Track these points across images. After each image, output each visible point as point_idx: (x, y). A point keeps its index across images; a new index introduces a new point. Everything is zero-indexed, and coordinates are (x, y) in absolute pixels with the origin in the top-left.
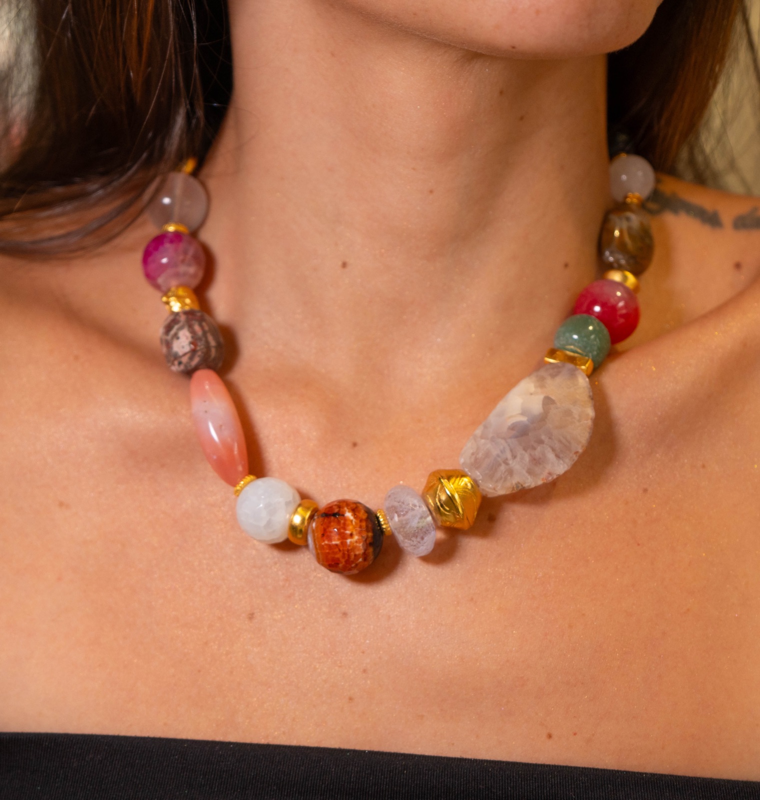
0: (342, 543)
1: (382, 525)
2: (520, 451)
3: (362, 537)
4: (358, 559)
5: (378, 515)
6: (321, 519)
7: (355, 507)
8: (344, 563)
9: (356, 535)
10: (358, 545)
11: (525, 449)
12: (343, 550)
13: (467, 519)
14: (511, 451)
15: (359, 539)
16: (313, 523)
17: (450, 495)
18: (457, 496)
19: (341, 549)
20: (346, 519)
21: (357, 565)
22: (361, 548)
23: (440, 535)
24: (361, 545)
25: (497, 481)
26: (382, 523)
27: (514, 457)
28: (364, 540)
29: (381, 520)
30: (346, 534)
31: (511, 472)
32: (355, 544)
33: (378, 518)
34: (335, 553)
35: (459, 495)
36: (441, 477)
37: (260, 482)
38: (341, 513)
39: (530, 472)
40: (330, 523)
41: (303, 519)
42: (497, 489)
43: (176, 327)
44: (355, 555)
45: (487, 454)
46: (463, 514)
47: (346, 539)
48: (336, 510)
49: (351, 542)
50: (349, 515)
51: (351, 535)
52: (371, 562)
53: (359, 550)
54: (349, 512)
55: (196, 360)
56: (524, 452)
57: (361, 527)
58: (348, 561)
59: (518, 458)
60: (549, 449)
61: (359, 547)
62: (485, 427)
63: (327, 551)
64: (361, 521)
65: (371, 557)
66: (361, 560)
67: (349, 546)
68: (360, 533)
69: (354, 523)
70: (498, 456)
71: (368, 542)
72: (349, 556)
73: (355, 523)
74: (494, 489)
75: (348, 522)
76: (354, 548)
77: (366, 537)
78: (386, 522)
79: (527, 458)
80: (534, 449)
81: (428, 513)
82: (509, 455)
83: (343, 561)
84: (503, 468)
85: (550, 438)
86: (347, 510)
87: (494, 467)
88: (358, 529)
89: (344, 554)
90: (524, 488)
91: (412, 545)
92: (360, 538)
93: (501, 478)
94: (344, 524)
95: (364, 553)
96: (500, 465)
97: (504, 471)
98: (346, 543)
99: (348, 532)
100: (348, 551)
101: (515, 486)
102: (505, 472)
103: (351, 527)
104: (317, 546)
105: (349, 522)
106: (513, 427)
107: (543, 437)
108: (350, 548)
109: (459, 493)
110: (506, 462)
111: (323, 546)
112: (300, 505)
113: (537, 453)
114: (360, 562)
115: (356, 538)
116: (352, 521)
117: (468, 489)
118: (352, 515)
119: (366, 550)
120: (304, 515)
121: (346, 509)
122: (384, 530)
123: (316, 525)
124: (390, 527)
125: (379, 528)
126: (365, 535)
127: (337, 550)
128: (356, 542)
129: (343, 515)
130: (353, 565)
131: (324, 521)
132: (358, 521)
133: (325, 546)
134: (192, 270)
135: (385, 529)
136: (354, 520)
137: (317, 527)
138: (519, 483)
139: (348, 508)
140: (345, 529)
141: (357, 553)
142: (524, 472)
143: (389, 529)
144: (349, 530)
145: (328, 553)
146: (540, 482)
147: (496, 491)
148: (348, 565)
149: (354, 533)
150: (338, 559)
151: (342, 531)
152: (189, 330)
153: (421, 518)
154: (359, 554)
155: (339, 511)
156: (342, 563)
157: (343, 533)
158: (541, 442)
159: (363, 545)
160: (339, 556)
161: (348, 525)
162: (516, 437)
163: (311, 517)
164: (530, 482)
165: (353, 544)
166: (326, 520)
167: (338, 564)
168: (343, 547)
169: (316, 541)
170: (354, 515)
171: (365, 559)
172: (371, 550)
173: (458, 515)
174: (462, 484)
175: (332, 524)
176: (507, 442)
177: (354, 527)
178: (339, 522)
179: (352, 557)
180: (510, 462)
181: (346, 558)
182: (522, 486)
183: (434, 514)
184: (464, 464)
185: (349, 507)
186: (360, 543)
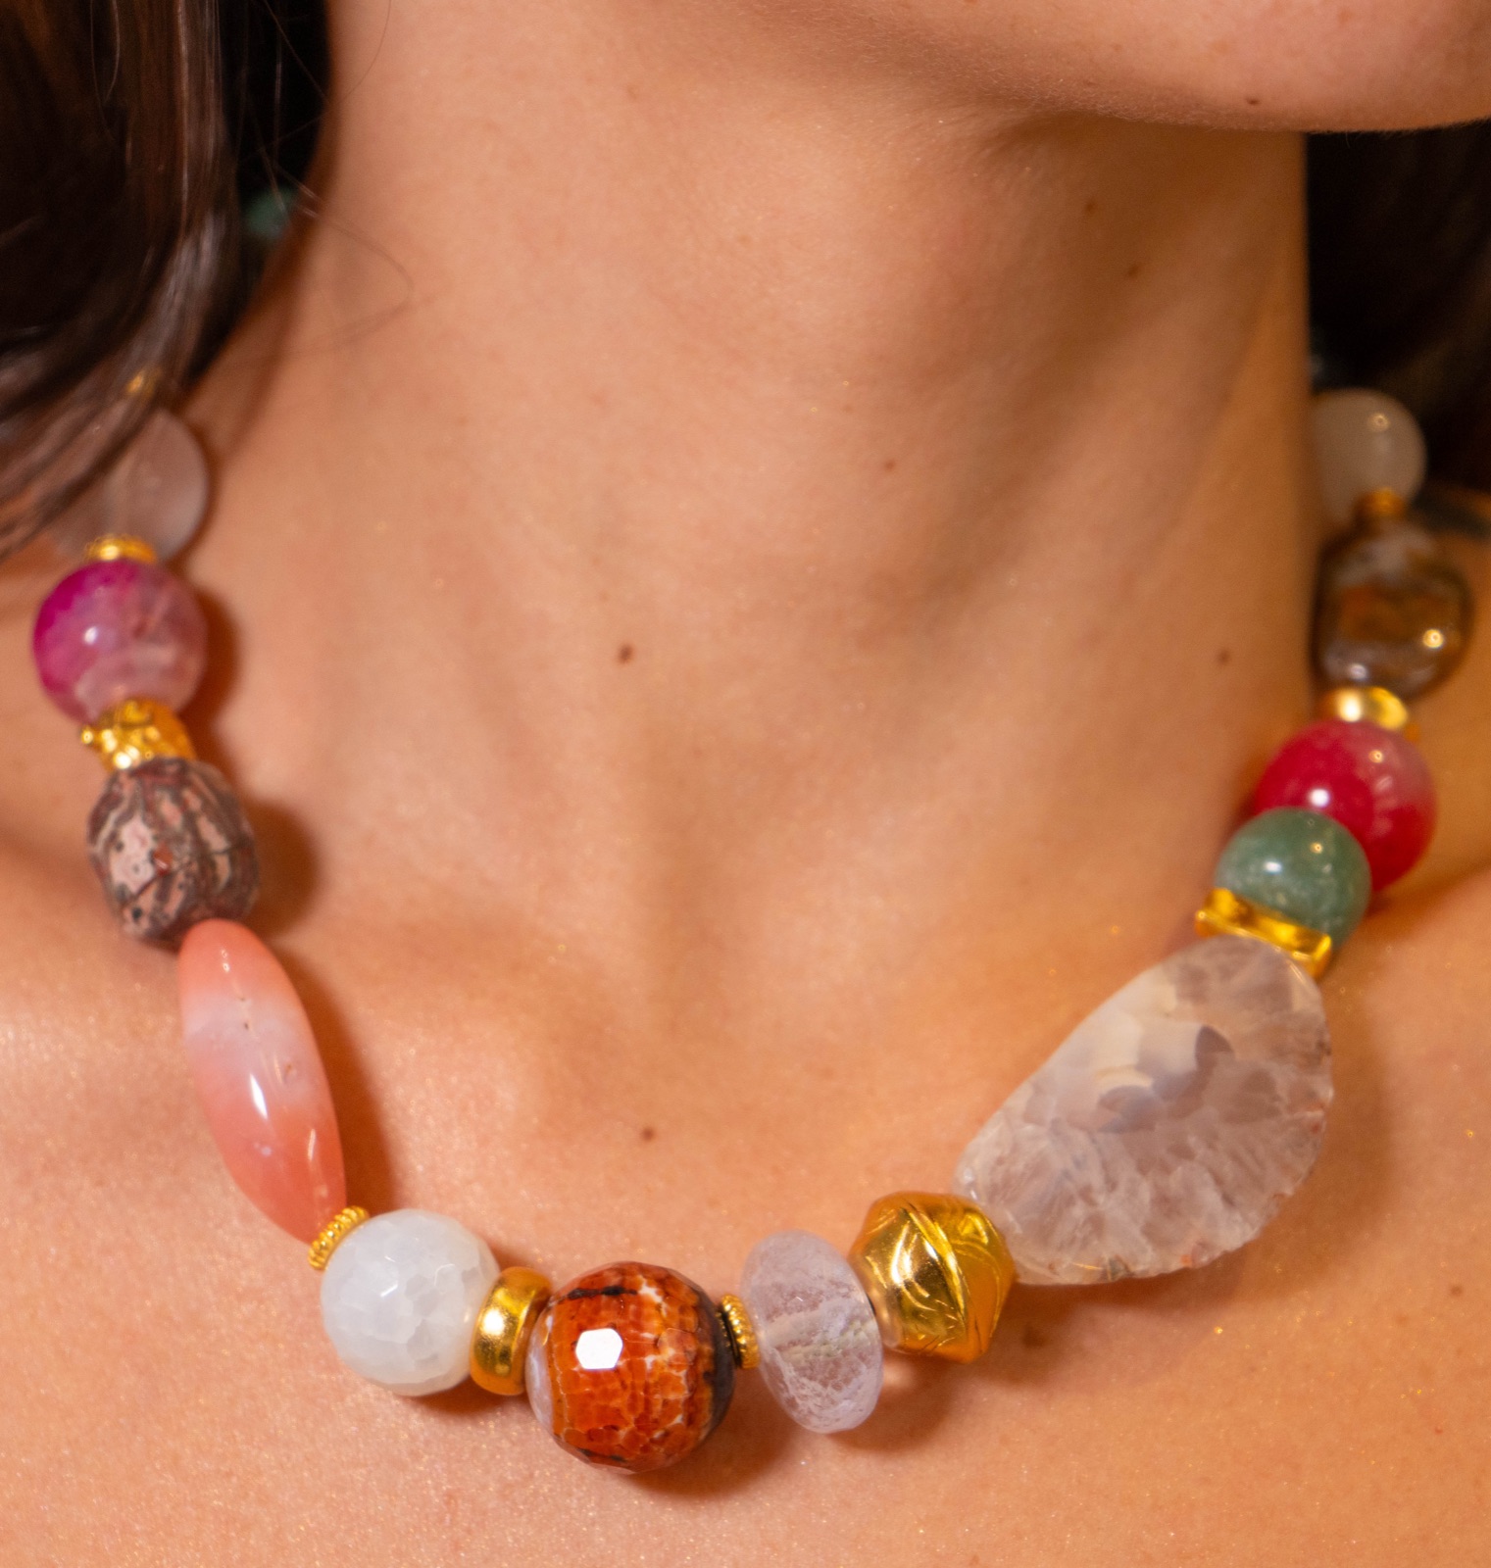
0: (630, 1365)
1: (736, 1336)
2: (1126, 1172)
3: (685, 1351)
4: (671, 1417)
5: (727, 1308)
6: (569, 1304)
7: (666, 1281)
8: (632, 1425)
9: (671, 1345)
10: (674, 1372)
11: (1142, 1169)
12: (633, 1386)
13: (977, 1328)
14: (1105, 1166)
15: (677, 1359)
16: (545, 1317)
17: (934, 1256)
18: (952, 1262)
19: (628, 1382)
20: (641, 1303)
21: (667, 1434)
22: (683, 1382)
23: (894, 1376)
24: (682, 1373)
25: (1060, 1248)
26: (738, 1331)
27: (1112, 1185)
28: (690, 1358)
29: (735, 1322)
30: (643, 1339)
31: (1097, 1224)
32: (666, 1370)
33: (725, 1317)
34: (609, 1395)
35: (958, 1257)
36: (907, 1207)
37: (384, 1223)
38: (627, 1287)
39: (1150, 1231)
40: (597, 1311)
41: (512, 1320)
42: (1058, 1269)
43: (113, 816)
44: (666, 1403)
45: (1038, 1169)
46: (965, 1310)
47: (643, 1354)
48: (614, 1281)
49: (655, 1363)
50: (649, 1292)
51: (656, 1346)
52: (703, 1434)
53: (676, 1388)
54: (649, 1285)
55: (176, 901)
56: (1138, 1176)
57: (682, 1325)
58: (644, 1423)
59: (1121, 1191)
60: (1207, 1176)
61: (679, 1378)
62: (1038, 1090)
63: (587, 1389)
64: (682, 1310)
65: (706, 1416)
66: (678, 1419)
67: (651, 1374)
68: (680, 1342)
69: (664, 1313)
70: (1067, 1175)
71: (700, 1369)
72: (648, 1403)
73: (669, 1313)
74: (1051, 1267)
75: (647, 1311)
76: (665, 1381)
77: (694, 1354)
78: (750, 1329)
79: (1146, 1193)
80: (1167, 1170)
81: (871, 1309)
82: (1096, 1178)
83: (631, 1418)
84: (1079, 1211)
85: (1211, 1146)
86: (645, 1281)
87: (1053, 1208)
88: (677, 1331)
89: (634, 1397)
90: (1133, 1274)
91: (819, 1395)
92: (681, 1354)
93: (1073, 1241)
94: (638, 1314)
95: (690, 1402)
96: (1070, 1202)
97: (1081, 1223)
98: (643, 1364)
99: (648, 1336)
100: (646, 1388)
101: (1109, 1268)
102: (1085, 1223)
103: (656, 1323)
104: (558, 1379)
105: (653, 1311)
106: (1109, 1102)
107: (1192, 1140)
108: (651, 1381)
109: (959, 1252)
110: (1086, 1194)
111: (575, 1373)
112: (501, 1283)
113: (1174, 1182)
114: (677, 1426)
115: (669, 1352)
116: (658, 1307)
117: (982, 1245)
118: (658, 1293)
119: (693, 1390)
120: (514, 1311)
121: (640, 1277)
122: (743, 1351)
123: (554, 1321)
124: (756, 1342)
125: (729, 1344)
126: (692, 1348)
127: (617, 1385)
128: (671, 1365)
129: (634, 1292)
130: (657, 1435)
131: (579, 1307)
132: (675, 1310)
133: (581, 1376)
134: (162, 654)
135: (745, 1347)
136: (664, 1306)
137: (557, 1327)
138: (1118, 1259)
139: (645, 1277)
140: (640, 1328)
141: (672, 1397)
142: (1136, 1231)
143: (755, 1348)
144: (650, 1332)
145: (591, 1395)
146: (1175, 1265)
147: (1055, 1273)
148: (642, 1434)
149: (665, 1337)
150: (618, 1411)
151: (632, 1331)
152: (144, 820)
153: (850, 1320)
154: (677, 1402)
155: (623, 1281)
156: (627, 1424)
157: (636, 1338)
158: (1183, 1153)
159: (687, 1376)
160: (619, 1402)
161: (649, 1318)
162: (1119, 1129)
163: (540, 1307)
164: (1147, 1262)
165: (663, 1368)
166: (584, 1306)
167: (616, 1428)
168: (633, 1378)
169: (555, 1363)
170: (666, 1295)
171: (690, 1420)
172: (707, 1394)
173: (954, 1313)
174: (967, 1230)
175: (603, 1313)
176: (1094, 1141)
177: (666, 1325)
178: (623, 1313)
179: (658, 1408)
180: (1101, 1199)
181: (641, 1410)
182: (1126, 1268)
183: (885, 1315)
184: (972, 1185)
185: (648, 1275)
186: (679, 1368)
